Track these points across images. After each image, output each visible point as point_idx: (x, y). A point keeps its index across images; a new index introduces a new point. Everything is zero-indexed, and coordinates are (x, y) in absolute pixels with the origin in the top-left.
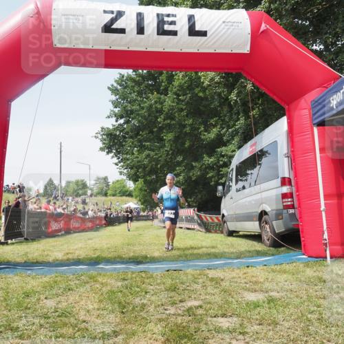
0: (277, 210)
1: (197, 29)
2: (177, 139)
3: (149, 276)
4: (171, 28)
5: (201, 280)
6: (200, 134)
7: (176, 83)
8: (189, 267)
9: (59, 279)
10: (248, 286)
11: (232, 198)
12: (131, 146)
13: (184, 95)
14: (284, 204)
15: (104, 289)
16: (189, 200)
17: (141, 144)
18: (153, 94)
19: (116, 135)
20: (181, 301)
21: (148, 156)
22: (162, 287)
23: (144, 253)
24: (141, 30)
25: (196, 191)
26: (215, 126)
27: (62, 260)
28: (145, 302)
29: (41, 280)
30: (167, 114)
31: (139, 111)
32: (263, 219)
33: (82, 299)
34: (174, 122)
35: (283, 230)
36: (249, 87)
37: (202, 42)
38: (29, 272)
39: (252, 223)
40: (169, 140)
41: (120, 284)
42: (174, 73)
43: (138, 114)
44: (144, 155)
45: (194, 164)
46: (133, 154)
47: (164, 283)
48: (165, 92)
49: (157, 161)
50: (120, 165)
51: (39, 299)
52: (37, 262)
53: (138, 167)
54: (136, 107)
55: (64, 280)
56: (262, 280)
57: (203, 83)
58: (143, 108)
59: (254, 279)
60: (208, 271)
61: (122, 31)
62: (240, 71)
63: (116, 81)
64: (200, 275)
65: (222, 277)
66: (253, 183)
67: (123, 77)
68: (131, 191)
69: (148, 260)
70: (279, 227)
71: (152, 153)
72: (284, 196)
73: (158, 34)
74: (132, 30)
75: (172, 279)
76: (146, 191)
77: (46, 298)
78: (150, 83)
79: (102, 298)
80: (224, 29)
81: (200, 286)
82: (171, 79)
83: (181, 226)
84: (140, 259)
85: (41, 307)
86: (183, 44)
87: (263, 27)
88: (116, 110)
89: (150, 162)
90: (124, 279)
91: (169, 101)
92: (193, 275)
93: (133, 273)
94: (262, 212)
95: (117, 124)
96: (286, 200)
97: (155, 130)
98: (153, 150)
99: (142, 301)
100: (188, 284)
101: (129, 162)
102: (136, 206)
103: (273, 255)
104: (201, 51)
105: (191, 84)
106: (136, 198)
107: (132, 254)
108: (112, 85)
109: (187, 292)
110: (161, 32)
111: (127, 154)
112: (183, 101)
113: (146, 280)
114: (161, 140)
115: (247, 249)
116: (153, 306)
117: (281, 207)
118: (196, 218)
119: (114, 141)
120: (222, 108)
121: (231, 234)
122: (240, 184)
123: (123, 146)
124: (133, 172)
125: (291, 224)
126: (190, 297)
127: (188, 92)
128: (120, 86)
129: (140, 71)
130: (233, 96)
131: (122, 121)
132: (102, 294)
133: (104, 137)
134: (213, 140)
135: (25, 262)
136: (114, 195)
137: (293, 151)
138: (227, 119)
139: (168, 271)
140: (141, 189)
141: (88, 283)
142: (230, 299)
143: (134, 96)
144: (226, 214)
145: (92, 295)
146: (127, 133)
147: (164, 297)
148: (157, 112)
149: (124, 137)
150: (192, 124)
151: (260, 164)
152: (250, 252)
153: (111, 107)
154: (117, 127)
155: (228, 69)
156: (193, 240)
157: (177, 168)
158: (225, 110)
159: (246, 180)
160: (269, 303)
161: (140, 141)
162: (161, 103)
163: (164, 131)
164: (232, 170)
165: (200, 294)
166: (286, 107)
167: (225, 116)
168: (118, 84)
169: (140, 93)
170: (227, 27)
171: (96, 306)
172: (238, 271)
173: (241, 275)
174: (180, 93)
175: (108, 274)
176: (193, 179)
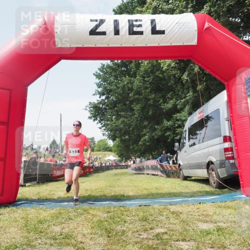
0: (221, 161)
1: (157, 29)
2: (143, 109)
3: (126, 209)
4: (139, 29)
5: (165, 213)
6: (160, 105)
7: (142, 69)
8: (156, 203)
9: (62, 211)
10: (201, 218)
11: (186, 152)
12: (110, 115)
13: (148, 77)
14: (227, 156)
15: (94, 219)
16: (153, 153)
17: (118, 113)
18: (125, 77)
19: (99, 107)
20: (151, 229)
21: (123, 122)
22: (137, 218)
23: (122, 193)
24: (117, 32)
25: (159, 147)
26: (171, 99)
27: (63, 198)
28: (125, 229)
29: (49, 212)
30: (136, 91)
31: (116, 89)
32: (210, 167)
33: (79, 227)
34: (141, 97)
35: (226, 175)
36: (196, 69)
37: (161, 38)
38: (41, 206)
39: (201, 170)
40: (138, 110)
41: (105, 215)
42: (140, 62)
43: (116, 92)
44: (120, 122)
45: (156, 127)
46: (112, 121)
47: (138, 215)
48: (134, 75)
49: (130, 126)
50: (103, 128)
51: (49, 226)
52: (46, 199)
53: (116, 130)
54: (113, 87)
55: (66, 212)
56: (211, 214)
57: (162, 68)
58: (118, 88)
59: (205, 213)
60: (170, 207)
61: (104, 33)
62: (190, 58)
63: (99, 69)
64: (164, 209)
65: (181, 211)
66: (201, 141)
67: (104, 66)
68: (111, 147)
69: (125, 198)
70: (223, 173)
71: (126, 120)
72: (226, 150)
73: (129, 34)
74: (110, 32)
75: (144, 212)
76: (121, 147)
77: (54, 225)
78: (123, 69)
79: (93, 226)
80: (177, 28)
81: (164, 217)
82: (138, 66)
83: (148, 172)
84: (119, 197)
85: (51, 231)
86: (148, 40)
87: (207, 25)
88: (100, 90)
89: (124, 126)
90: (108, 212)
91: (137, 82)
92: (159, 209)
93: (115, 207)
94: (209, 162)
95: (100, 99)
96: (228, 153)
97: (128, 103)
98: (127, 118)
99: (122, 228)
100: (155, 216)
101: (109, 127)
102: (115, 158)
103: (218, 195)
104: (161, 45)
105: (154, 69)
106: (115, 152)
107: (113, 194)
108: (96, 72)
109: (155, 222)
110: (132, 32)
111: (108, 121)
112: (147, 81)
113: (124, 213)
114: (132, 110)
115: (199, 190)
116: (131, 232)
117: (224, 158)
118: (159, 166)
119: (98, 112)
120: (176, 86)
121: (186, 178)
122: (192, 141)
123: (104, 115)
124: (112, 133)
125: (232, 171)
126: (157, 226)
127: (151, 75)
128: (102, 72)
129: (116, 61)
130: (185, 77)
131: (103, 97)
132: (93, 223)
133: (92, 109)
134: (170, 109)
135: (38, 199)
136: (99, 151)
137: (232, 116)
138: (180, 93)
139: (140, 206)
140: (118, 146)
141: (83, 214)
142: (188, 228)
143: (112, 79)
144: (181, 164)
145: (86, 223)
146: (107, 106)
147: (138, 225)
148: (129, 90)
149: (106, 109)
150: (155, 98)
151: (206, 126)
152: (201, 192)
153: (96, 87)
154: (101, 102)
155: (181, 57)
156: (157, 183)
157: (144, 130)
158: (179, 87)
159: (196, 138)
160: (218, 231)
161: (117, 111)
162: (132, 84)
163: (134, 103)
164: (186, 131)
165: (165, 224)
166: (226, 83)
167: (179, 91)
168: (100, 71)
169: (116, 77)
170: (180, 27)
171: (89, 231)
172: (193, 207)
173: (194, 210)
174: (146, 76)
175: (97, 208)
176: (155, 138)
